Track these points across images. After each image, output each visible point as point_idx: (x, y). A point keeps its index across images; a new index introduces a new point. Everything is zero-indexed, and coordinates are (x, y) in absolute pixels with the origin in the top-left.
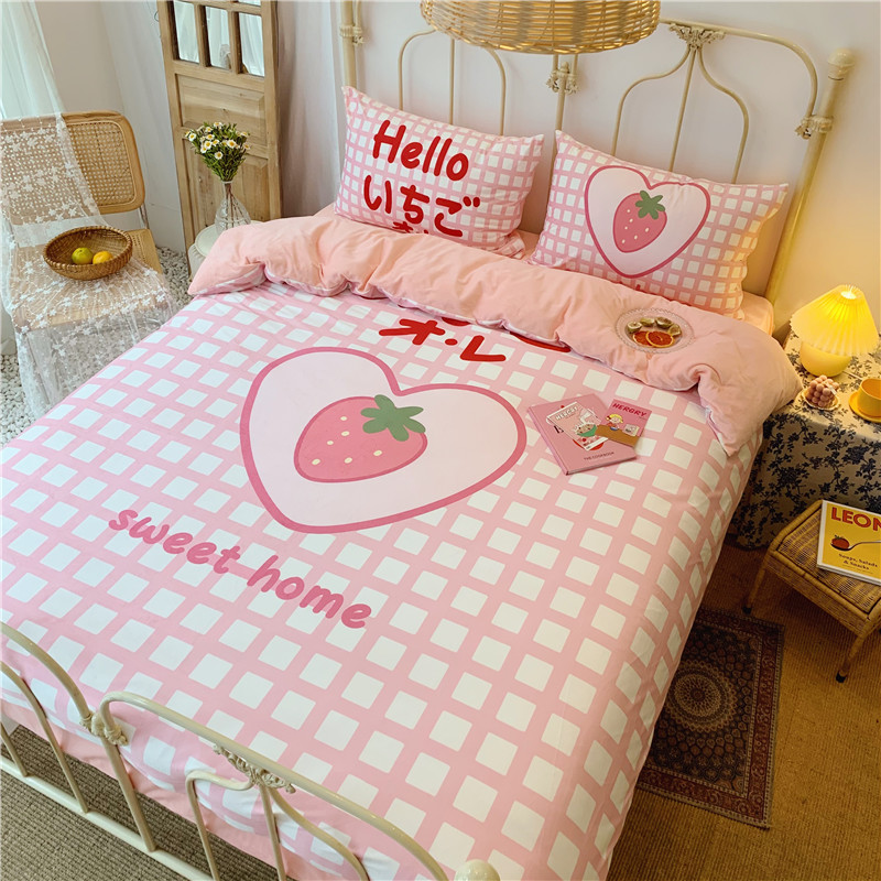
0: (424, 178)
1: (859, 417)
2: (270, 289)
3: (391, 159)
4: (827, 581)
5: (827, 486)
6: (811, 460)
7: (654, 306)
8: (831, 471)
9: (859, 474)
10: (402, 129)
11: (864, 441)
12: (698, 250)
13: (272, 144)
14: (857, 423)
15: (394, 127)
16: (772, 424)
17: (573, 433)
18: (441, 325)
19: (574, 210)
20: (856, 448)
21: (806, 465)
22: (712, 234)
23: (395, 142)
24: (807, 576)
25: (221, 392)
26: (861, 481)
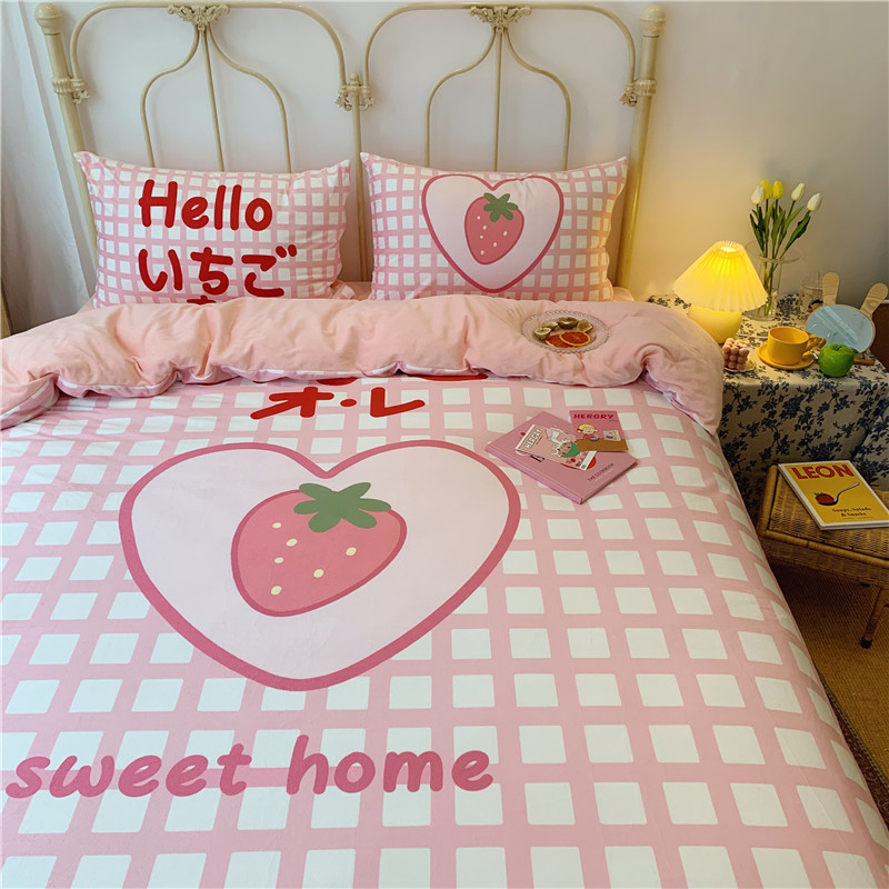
1: (779, 369)
2: (69, 408)
3: (169, 222)
4: (835, 541)
5: (768, 451)
6: (749, 428)
8: (770, 433)
9: (797, 427)
10: (173, 187)
11: (799, 389)
12: (565, 241)
14: (782, 374)
15: (161, 185)
17: (557, 457)
18: (322, 389)
19: (415, 232)
20: (792, 400)
21: (744, 435)
22: (574, 222)
23: (169, 202)
24: (811, 543)
26: (801, 434)
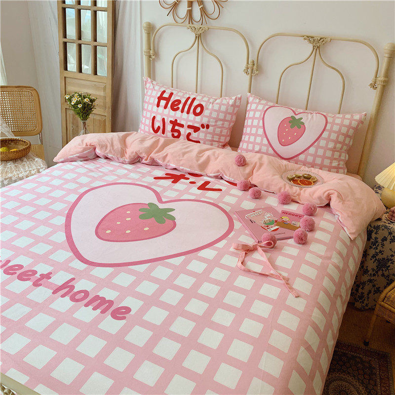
0: (181, 116)
3: (165, 107)
7: (302, 169)
10: (171, 94)
12: (322, 143)
13: (109, 108)
15: (167, 93)
16: (372, 231)
17: (261, 223)
18: (187, 176)
19: (257, 127)
22: (330, 135)
23: (168, 100)
25: (61, 200)
